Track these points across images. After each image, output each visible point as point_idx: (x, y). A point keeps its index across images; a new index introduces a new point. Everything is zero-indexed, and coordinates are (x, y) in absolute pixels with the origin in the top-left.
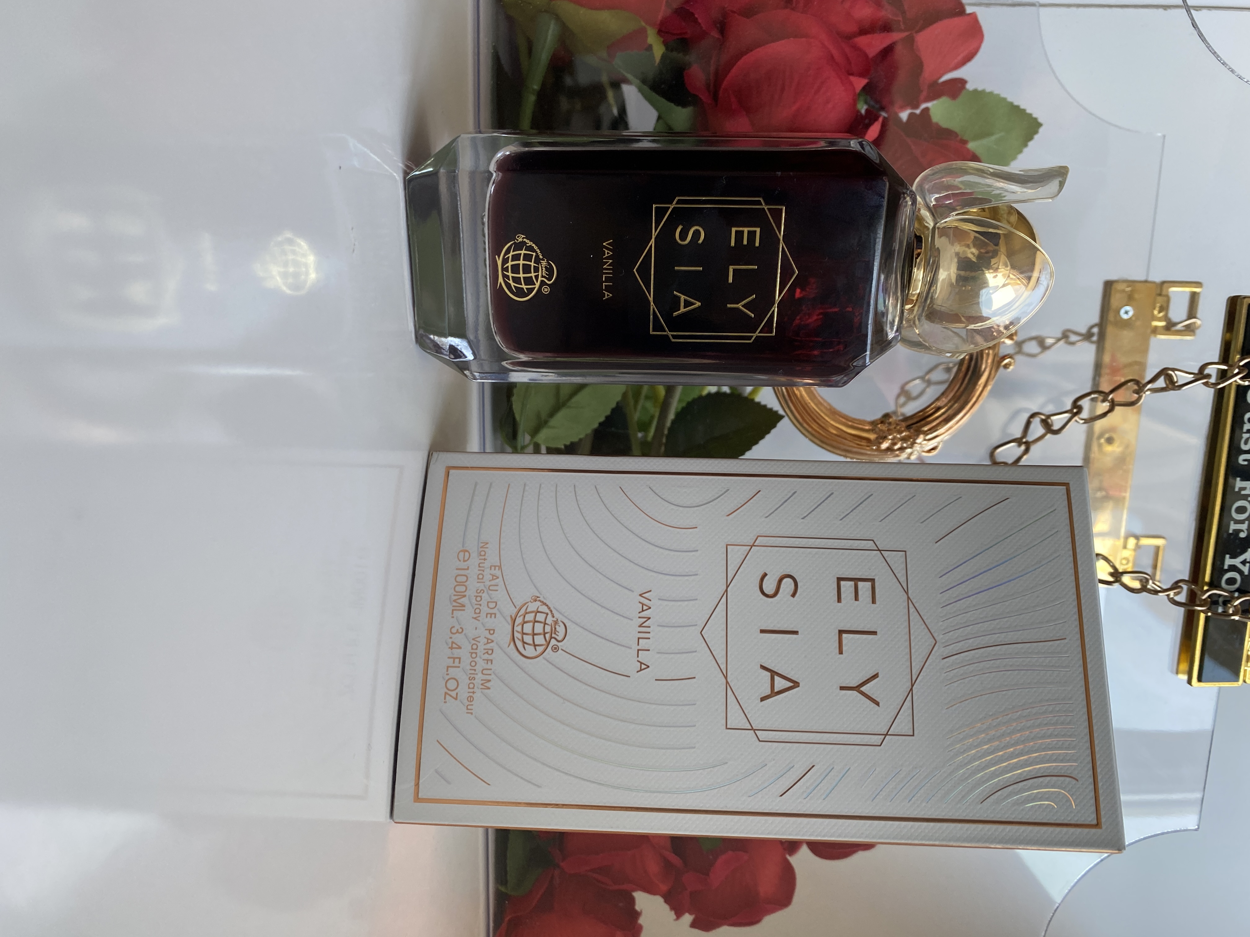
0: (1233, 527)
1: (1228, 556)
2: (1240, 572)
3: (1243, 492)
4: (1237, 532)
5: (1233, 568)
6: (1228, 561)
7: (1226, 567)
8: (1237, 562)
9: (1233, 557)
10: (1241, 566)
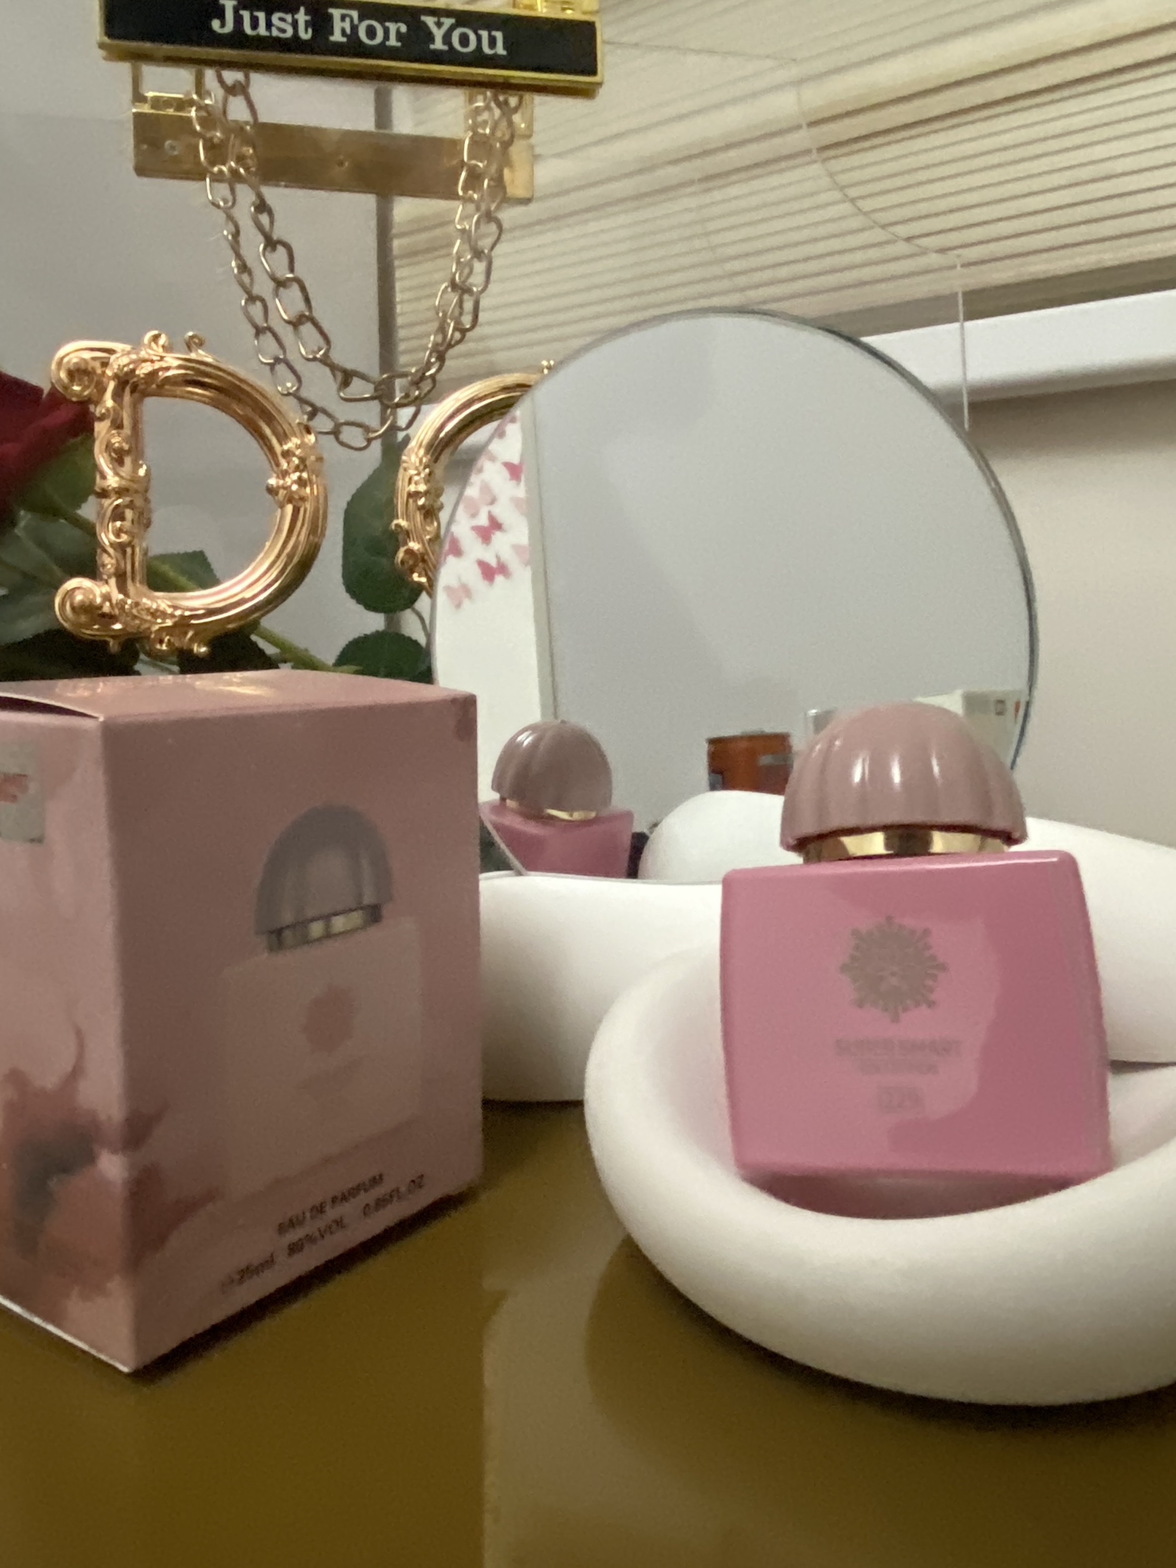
0: (393, 42)
1: (432, 47)
2: (452, 29)
3: (348, 31)
4: (399, 34)
5: (447, 39)
6: (438, 44)
7: (445, 48)
8: (438, 34)
9: (431, 38)
10: (445, 28)
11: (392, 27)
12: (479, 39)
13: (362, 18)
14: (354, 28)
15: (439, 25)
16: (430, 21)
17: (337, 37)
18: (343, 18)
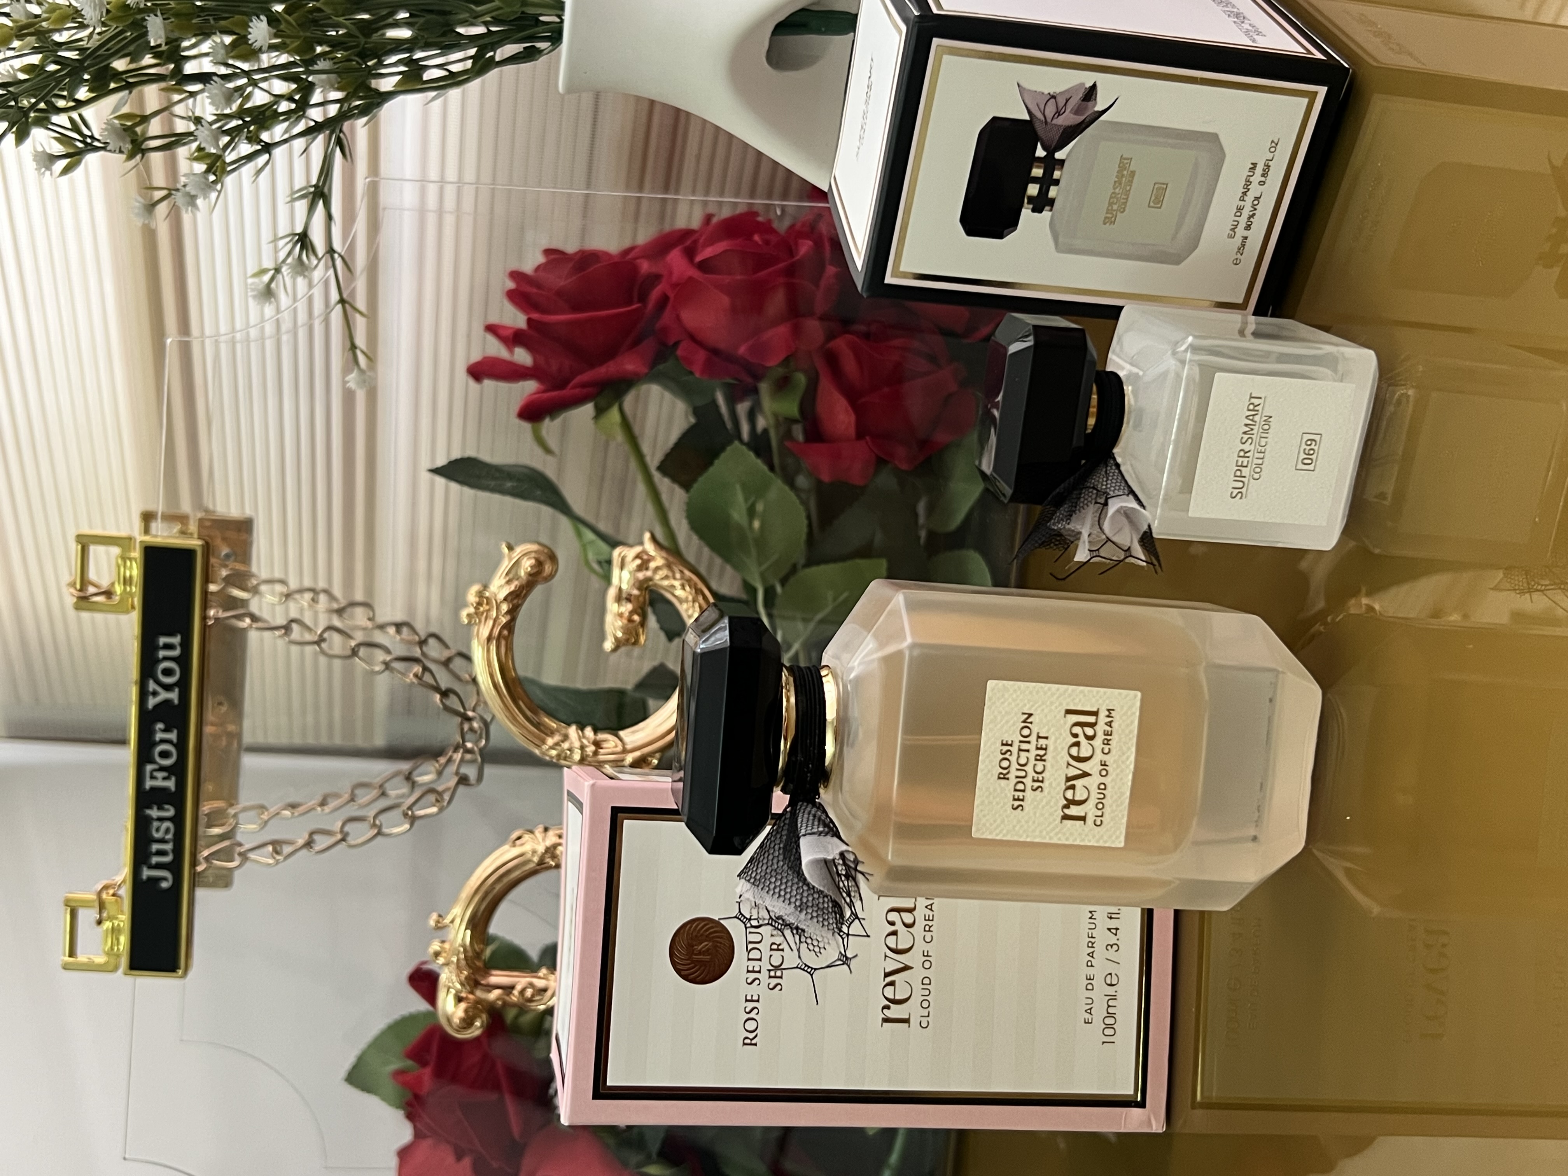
0: (173, 736)
1: (176, 702)
2: (158, 683)
3: (165, 774)
4: (166, 730)
5: (168, 688)
7: (177, 690)
8: (164, 695)
9: (167, 702)
10: (159, 689)
11: (159, 736)
12: (166, 659)
14: (162, 769)
15: (155, 694)
16: (152, 702)
17: (171, 784)
18: (152, 777)
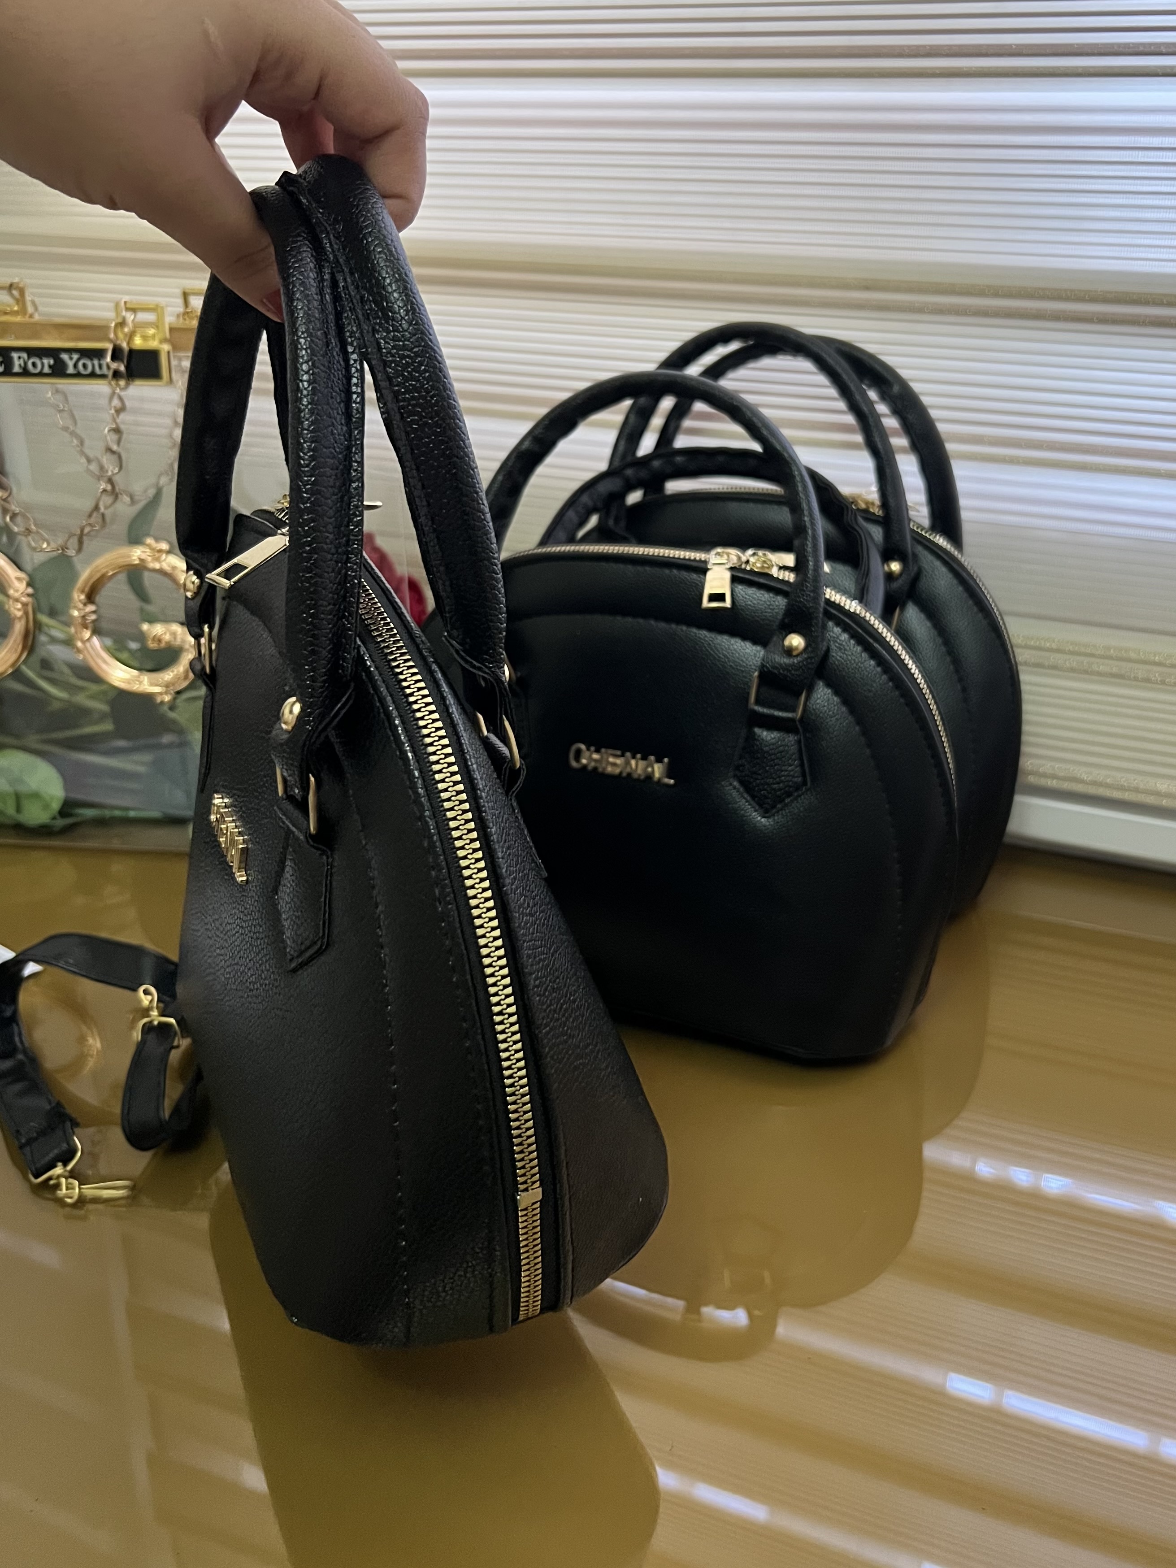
0: (46, 370)
1: (68, 371)
2: (78, 360)
3: (23, 365)
4: (50, 367)
5: (75, 366)
6: (71, 370)
7: (75, 371)
8: (71, 364)
9: (66, 365)
10: (74, 360)
11: (46, 361)
12: (93, 366)
13: (29, 358)
14: (25, 363)
15: (71, 359)
16: (65, 356)
17: (16, 369)
18: (19, 358)
